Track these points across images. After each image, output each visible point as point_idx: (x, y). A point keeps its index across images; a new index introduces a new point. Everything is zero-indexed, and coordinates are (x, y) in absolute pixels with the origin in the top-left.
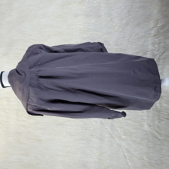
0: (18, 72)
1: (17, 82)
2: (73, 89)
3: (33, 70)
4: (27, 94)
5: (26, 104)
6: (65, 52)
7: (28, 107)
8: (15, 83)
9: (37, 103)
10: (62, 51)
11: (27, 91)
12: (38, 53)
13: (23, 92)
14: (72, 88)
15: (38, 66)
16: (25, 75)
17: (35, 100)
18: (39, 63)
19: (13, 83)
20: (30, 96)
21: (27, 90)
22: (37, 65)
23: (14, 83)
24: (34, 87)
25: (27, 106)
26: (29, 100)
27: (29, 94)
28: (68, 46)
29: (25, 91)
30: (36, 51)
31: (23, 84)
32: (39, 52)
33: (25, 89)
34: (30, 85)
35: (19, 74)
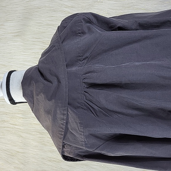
0: (42, 74)
1: (42, 97)
2: (163, 110)
3: (74, 69)
4: (63, 124)
5: (61, 144)
6: (138, 28)
7: (64, 149)
8: (37, 99)
9: (86, 144)
10: (134, 27)
11: (62, 117)
12: (83, 33)
13: (54, 119)
14: (159, 109)
15: (85, 61)
16: (59, 82)
17: (81, 138)
18: (87, 54)
19: (33, 97)
20: (69, 127)
21: (64, 114)
22: (84, 57)
23: (35, 99)
24: (79, 107)
25: (63, 147)
26: (68, 135)
27: (67, 123)
28: (140, 15)
29: (59, 116)
30: (79, 28)
31: (53, 101)
32: (86, 30)
33: (58, 112)
34: (69, 104)
35: (46, 79)
